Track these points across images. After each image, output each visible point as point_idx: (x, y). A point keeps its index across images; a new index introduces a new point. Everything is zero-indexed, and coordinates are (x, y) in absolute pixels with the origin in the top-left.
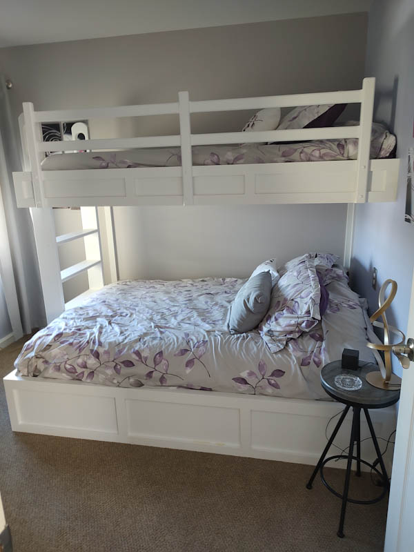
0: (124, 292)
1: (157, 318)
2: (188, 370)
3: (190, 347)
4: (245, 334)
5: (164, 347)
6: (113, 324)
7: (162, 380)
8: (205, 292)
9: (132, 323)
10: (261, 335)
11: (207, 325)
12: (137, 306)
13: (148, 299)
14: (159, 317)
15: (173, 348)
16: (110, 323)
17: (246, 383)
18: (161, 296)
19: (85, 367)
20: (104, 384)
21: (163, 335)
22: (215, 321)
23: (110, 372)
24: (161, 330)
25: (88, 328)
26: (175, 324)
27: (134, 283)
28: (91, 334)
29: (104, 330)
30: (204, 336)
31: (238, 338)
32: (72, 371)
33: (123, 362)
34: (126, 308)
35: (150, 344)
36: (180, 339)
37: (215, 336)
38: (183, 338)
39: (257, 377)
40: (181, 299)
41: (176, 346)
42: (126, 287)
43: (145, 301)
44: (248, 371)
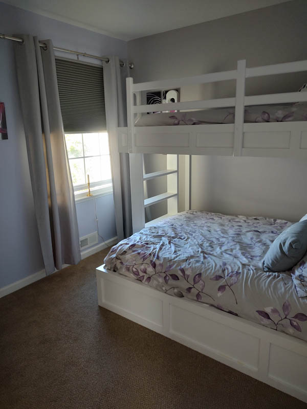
0: (189, 219)
1: (206, 244)
2: (220, 294)
3: (224, 275)
4: (276, 274)
5: (203, 271)
6: (171, 244)
7: (198, 296)
8: (253, 229)
9: (185, 246)
10: (293, 277)
11: (245, 259)
12: (194, 232)
13: (205, 228)
14: (208, 244)
15: (210, 273)
16: (170, 243)
17: (269, 318)
18: (216, 227)
19: (145, 272)
20: (156, 289)
21: (206, 260)
22: (253, 256)
23: (161, 280)
24: (206, 256)
25: (153, 243)
26: (219, 252)
27: (199, 213)
28: (154, 249)
29: (164, 247)
30: (239, 268)
31: (269, 276)
32: (136, 273)
33: (171, 275)
34: (186, 233)
35: (194, 266)
36: (218, 266)
37: (249, 270)
38: (221, 266)
39: (280, 315)
40: (231, 232)
41: (213, 271)
42: (192, 216)
43: (202, 229)
44: (272, 308)
